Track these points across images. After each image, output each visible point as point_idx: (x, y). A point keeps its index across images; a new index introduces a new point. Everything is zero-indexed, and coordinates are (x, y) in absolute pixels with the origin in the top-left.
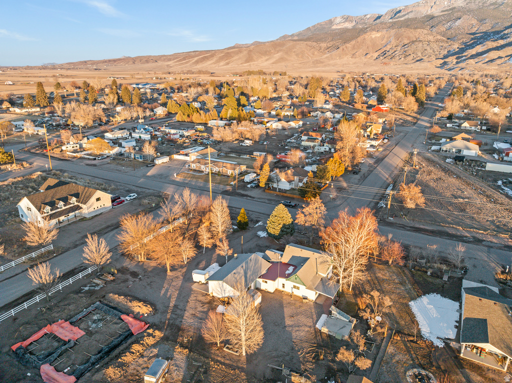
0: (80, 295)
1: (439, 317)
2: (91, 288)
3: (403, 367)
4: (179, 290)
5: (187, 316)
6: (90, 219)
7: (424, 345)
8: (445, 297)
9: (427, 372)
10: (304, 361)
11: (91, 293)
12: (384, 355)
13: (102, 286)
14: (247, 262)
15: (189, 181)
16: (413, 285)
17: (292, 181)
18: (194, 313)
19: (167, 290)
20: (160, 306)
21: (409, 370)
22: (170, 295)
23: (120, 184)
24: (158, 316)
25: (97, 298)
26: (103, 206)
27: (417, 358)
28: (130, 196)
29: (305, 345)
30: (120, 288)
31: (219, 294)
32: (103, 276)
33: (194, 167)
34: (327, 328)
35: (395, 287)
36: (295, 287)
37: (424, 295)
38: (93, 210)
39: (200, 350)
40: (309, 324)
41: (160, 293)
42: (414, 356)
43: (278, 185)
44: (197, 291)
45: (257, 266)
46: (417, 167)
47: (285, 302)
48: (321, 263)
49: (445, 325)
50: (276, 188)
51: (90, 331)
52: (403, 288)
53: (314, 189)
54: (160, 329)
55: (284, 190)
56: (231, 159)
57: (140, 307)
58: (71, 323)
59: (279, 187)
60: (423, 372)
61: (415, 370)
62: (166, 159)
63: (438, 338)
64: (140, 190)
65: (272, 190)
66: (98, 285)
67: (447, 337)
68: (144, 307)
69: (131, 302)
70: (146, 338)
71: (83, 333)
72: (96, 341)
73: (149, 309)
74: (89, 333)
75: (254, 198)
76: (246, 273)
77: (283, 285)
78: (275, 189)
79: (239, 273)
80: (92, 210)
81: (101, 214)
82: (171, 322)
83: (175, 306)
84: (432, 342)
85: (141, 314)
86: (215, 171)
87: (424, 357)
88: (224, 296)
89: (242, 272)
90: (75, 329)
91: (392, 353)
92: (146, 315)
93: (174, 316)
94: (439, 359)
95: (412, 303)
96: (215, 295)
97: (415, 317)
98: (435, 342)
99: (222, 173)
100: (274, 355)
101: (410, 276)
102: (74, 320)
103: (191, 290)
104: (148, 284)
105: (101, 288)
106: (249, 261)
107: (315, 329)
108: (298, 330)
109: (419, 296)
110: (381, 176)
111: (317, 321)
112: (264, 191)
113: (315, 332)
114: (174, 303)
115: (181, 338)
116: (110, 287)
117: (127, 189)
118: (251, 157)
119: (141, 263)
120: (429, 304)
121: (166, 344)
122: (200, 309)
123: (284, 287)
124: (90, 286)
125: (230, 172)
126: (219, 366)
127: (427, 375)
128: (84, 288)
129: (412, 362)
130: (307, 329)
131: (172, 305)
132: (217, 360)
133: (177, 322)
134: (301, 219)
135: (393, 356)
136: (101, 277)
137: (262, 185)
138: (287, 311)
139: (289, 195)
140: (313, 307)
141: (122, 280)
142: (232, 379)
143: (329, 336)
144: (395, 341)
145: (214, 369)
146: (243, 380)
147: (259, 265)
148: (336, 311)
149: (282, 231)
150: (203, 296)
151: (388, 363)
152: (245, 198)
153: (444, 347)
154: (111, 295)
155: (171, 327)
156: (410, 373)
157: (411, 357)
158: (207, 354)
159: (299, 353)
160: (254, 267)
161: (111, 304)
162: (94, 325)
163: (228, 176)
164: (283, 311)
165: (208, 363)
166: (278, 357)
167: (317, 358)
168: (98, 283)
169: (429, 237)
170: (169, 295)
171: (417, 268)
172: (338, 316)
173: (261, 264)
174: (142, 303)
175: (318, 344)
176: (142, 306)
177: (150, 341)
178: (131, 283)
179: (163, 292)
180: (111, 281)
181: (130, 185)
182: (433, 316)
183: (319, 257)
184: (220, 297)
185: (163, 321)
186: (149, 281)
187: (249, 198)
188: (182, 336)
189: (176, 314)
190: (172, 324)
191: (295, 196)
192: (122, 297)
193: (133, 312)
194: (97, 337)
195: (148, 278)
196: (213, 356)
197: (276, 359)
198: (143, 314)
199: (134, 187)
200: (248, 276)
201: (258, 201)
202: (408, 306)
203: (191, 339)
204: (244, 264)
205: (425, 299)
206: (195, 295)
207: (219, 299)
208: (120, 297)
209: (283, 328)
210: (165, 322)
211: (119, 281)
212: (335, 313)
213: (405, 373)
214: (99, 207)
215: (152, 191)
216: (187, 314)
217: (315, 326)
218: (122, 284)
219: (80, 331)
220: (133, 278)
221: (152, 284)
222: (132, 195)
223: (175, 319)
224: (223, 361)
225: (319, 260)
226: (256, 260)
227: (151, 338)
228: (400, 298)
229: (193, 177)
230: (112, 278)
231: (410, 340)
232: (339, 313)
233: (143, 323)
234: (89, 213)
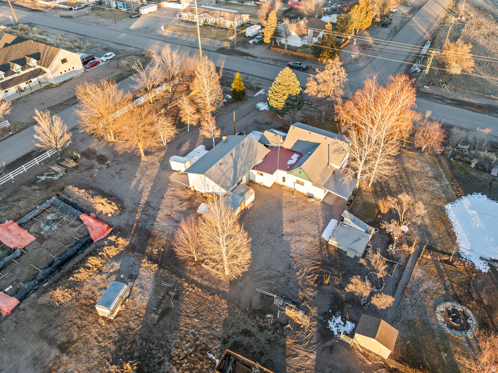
0: (34, 187)
1: (484, 227)
2: (48, 177)
3: (432, 299)
4: (154, 181)
5: (160, 218)
6: (58, 86)
7: (461, 268)
8: (493, 199)
9: (464, 308)
10: (304, 285)
11: (48, 184)
12: (409, 281)
13: (62, 175)
14: (239, 148)
15: (180, 35)
16: (451, 180)
17: (304, 35)
18: (169, 213)
19: (139, 182)
20: (128, 203)
21: (440, 303)
22: (142, 188)
23: (97, 40)
24: (125, 216)
25: (54, 191)
26: (71, 69)
27: (452, 286)
28: (106, 56)
29: (307, 262)
30: (82, 177)
31: (202, 188)
32: (64, 162)
33: (186, 17)
34: (337, 240)
35: (427, 183)
36: (298, 182)
37: (465, 195)
38: (60, 74)
39: (172, 266)
40: (313, 233)
41: (131, 184)
42: (448, 283)
43: (287, 41)
44: (175, 183)
45: (251, 152)
46: (463, 18)
47: (284, 201)
48: (335, 151)
49: (492, 240)
50: (285, 45)
51: (41, 235)
52: (438, 185)
53: (332, 47)
54: (124, 236)
55: (295, 47)
56: (231, 7)
57: (103, 204)
58: (20, 225)
59: (289, 43)
60: (459, 308)
61: (449, 304)
62: (153, 8)
63: (481, 258)
64: (119, 48)
65: (279, 47)
66: (57, 173)
67: (493, 258)
68: (108, 205)
69: (93, 197)
70: (106, 248)
71: (33, 238)
72: (47, 249)
73: (114, 207)
74: (41, 239)
75: (256, 57)
76: (235, 163)
77: (284, 178)
78: (282, 46)
79: (227, 163)
80: (57, 74)
81: (71, 79)
82: (140, 224)
83: (148, 203)
84: (473, 264)
85: (104, 213)
86: (211, 22)
87: (461, 286)
88: (207, 191)
89: (231, 161)
90: (24, 233)
91: (419, 279)
92: (110, 215)
93: (144, 217)
94: (481, 290)
95: (448, 207)
96: (197, 189)
97: (452, 227)
98: (476, 265)
99: (220, 25)
100: (265, 275)
101: (447, 167)
102: (23, 220)
103: (169, 181)
104: (117, 173)
105: (61, 177)
106: (241, 146)
107: (321, 239)
108: (298, 241)
109: (459, 197)
110: (416, 29)
111: (324, 228)
112: (269, 48)
113: (321, 244)
114: (146, 199)
115: (150, 248)
116: (71, 175)
117: (105, 47)
118: (257, 4)
119: (111, 144)
120: (471, 208)
121: (130, 256)
122: (177, 208)
123: (284, 181)
124: (47, 175)
125: (228, 24)
126: (194, 289)
127: (463, 312)
128: (40, 177)
129: (444, 292)
130: (310, 239)
131: (143, 201)
132: (193, 280)
133: (148, 226)
134: (312, 89)
135: (420, 281)
136: (61, 163)
137: (267, 40)
138: (286, 214)
139: (300, 54)
140: (320, 208)
141: (87, 167)
142: (209, 308)
143: (338, 251)
144: (424, 261)
145: (187, 293)
146: (224, 309)
147: (254, 151)
148: (350, 218)
149: (287, 104)
150: (183, 190)
151: (413, 293)
152: (245, 57)
153: (489, 272)
154: (70, 187)
155: (139, 232)
156: (441, 308)
157: (444, 285)
158: (181, 271)
159: (298, 274)
160: (247, 154)
161: (70, 199)
162: (47, 228)
163: (227, 29)
164: (282, 213)
165: (181, 285)
166: (270, 278)
167: (320, 281)
168: (57, 171)
169: (475, 113)
170: (140, 188)
171: (458, 157)
172: (352, 224)
173: (256, 150)
174: (106, 199)
175: (322, 261)
176: (105, 204)
177: (112, 251)
178: (97, 170)
179: (133, 183)
180: (74, 167)
181: (108, 41)
182: (476, 226)
183: (334, 143)
184: (203, 192)
185: (131, 223)
186: (118, 168)
187: (250, 58)
188: (151, 245)
189: (147, 215)
190: (141, 228)
191: (307, 56)
192: (83, 191)
193: (94, 211)
194: (49, 243)
195: (118, 164)
196: (188, 274)
197: (268, 281)
198: (107, 214)
199: (113, 44)
200: (238, 167)
201: (260, 62)
202: (443, 210)
203: (162, 250)
204: (234, 151)
205: (466, 201)
206: (173, 189)
207: (202, 194)
208: (80, 191)
209: (279, 237)
210: (133, 225)
211: (83, 168)
212: (349, 220)
213: (435, 309)
214: (68, 71)
215: (134, 49)
216: (160, 215)
217: (320, 236)
218: (86, 173)
219: (29, 235)
220: (100, 163)
221: (122, 172)
222: (108, 54)
223: (146, 221)
224: (200, 282)
225: (332, 148)
226: (250, 144)
227: (113, 247)
228: (434, 199)
229: (185, 30)
230: (74, 164)
231: (444, 260)
232: (353, 221)
233: (106, 226)
234: (55, 79)
